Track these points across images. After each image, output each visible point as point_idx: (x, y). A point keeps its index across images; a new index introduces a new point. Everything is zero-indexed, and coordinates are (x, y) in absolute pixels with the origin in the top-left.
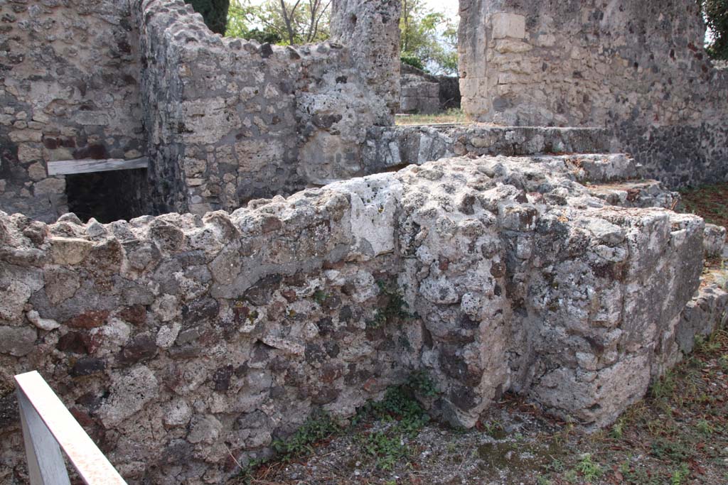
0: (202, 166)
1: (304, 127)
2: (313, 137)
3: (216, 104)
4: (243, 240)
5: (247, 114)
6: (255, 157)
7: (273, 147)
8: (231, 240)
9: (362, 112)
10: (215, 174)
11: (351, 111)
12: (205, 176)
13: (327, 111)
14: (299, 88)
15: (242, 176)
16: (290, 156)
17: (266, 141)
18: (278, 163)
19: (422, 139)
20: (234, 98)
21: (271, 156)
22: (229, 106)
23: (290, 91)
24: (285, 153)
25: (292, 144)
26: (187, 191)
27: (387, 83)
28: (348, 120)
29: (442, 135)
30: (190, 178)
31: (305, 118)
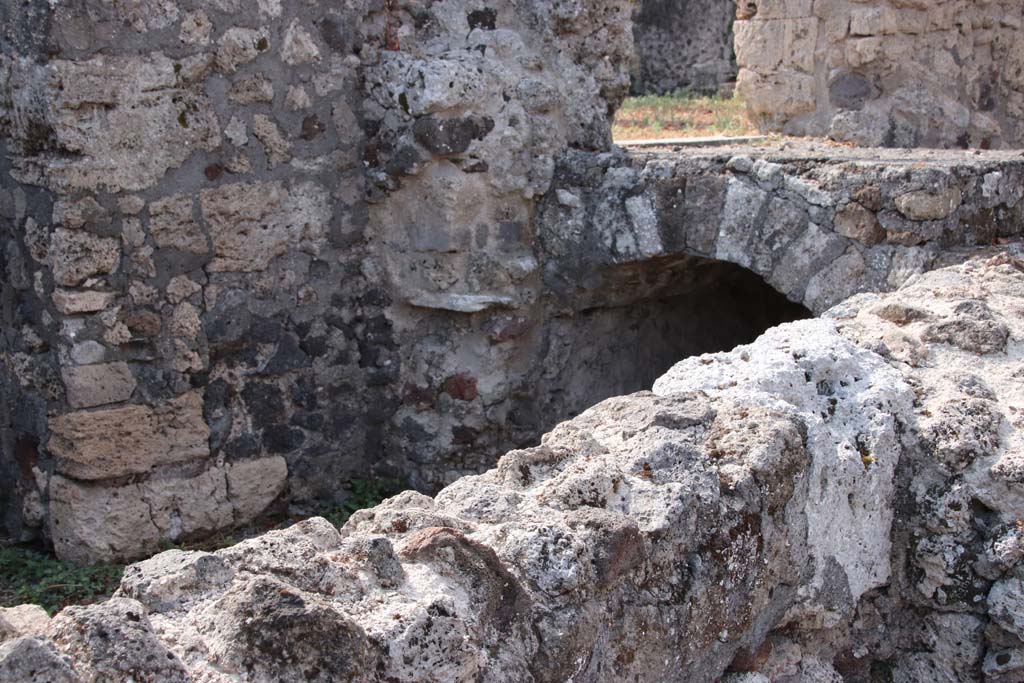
0: (106, 254)
1: (387, 148)
2: (415, 176)
3: (150, 73)
4: (543, 625)
5: (235, 107)
6: (256, 231)
7: (304, 201)
8: (504, 628)
9: (544, 111)
10: (145, 279)
11: (515, 108)
12: (115, 283)
13: (458, 107)
14: (370, 39)
15: (219, 284)
16: (347, 228)
17: (286, 185)
18: (315, 246)
19: (731, 192)
20: (200, 60)
21: (297, 229)
22: (186, 82)
23: (349, 46)
24: (334, 221)
25: (350, 196)
26: (57, 326)
27: (603, 33)
28: (508, 132)
29: (798, 182)
30: (67, 288)
31: (392, 122)
